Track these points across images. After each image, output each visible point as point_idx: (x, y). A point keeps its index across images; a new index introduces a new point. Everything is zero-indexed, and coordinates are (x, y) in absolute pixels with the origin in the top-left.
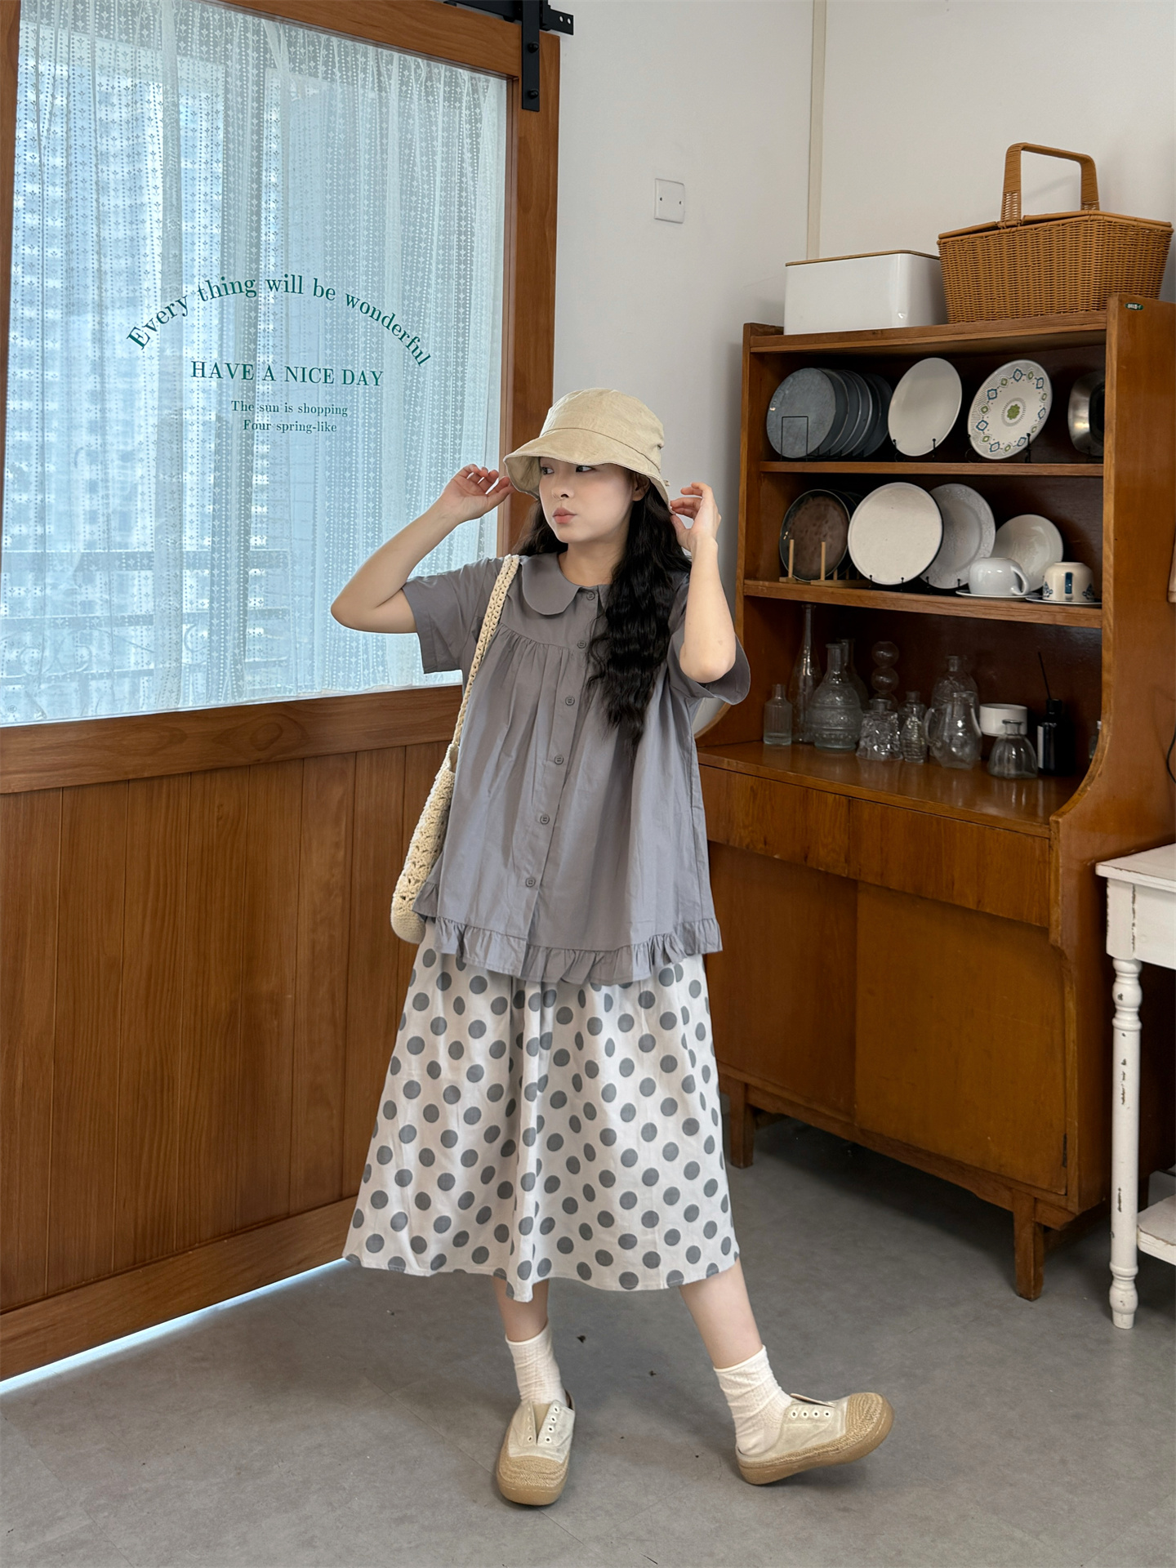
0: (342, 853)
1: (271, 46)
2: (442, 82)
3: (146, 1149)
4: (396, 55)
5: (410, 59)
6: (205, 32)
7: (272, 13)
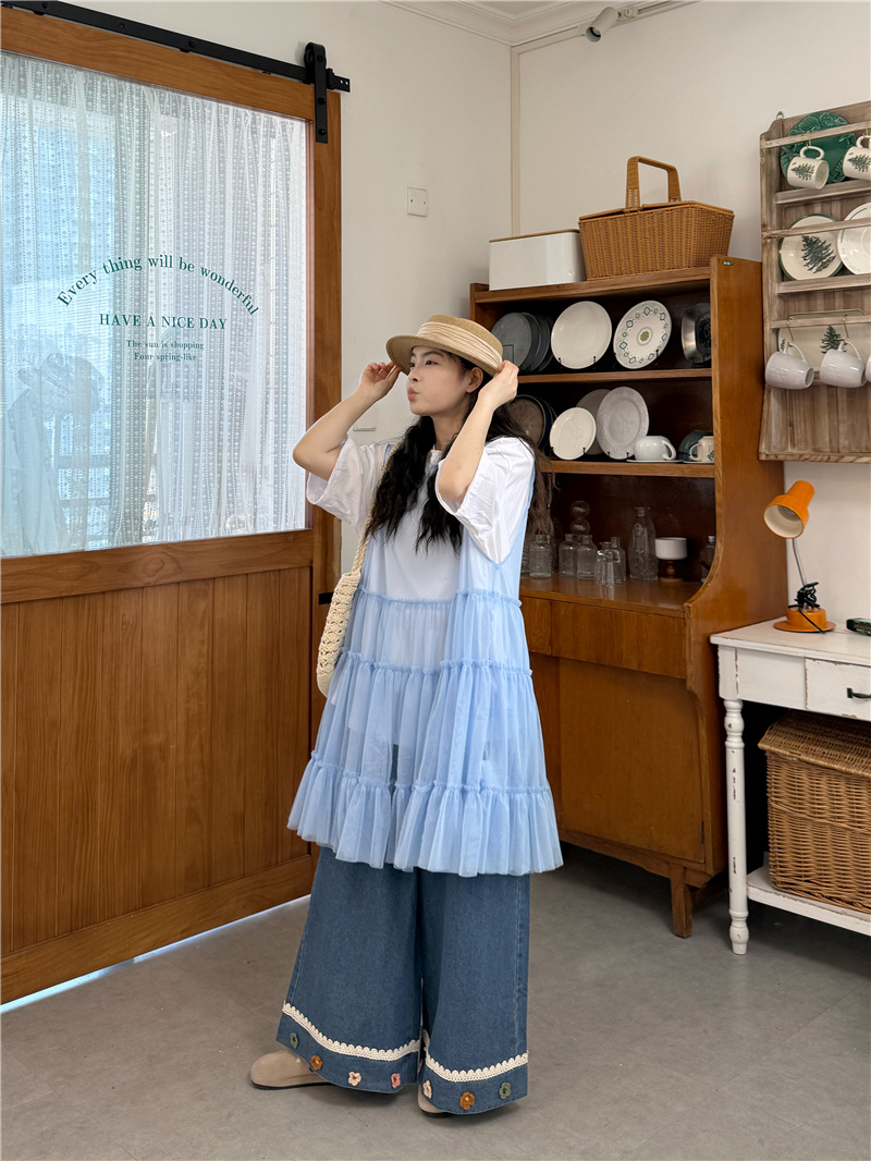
0: (206, 648)
1: (148, 103)
2: (262, 124)
3: (78, 851)
4: (231, 108)
5: (242, 111)
6: (104, 95)
7: (147, 83)
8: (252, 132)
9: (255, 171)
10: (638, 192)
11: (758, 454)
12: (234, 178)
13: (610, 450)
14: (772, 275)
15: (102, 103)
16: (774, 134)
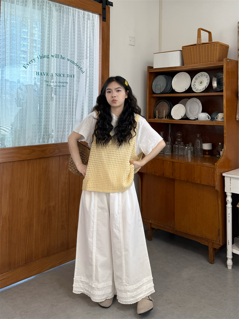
0: (68, 176)
1: (52, 6)
2: (86, 15)
4: (77, 10)
5: (80, 10)
6: (38, 3)
8: (83, 17)
9: (84, 29)
10: (201, 39)
11: (236, 118)
12: (78, 31)
13: (190, 117)
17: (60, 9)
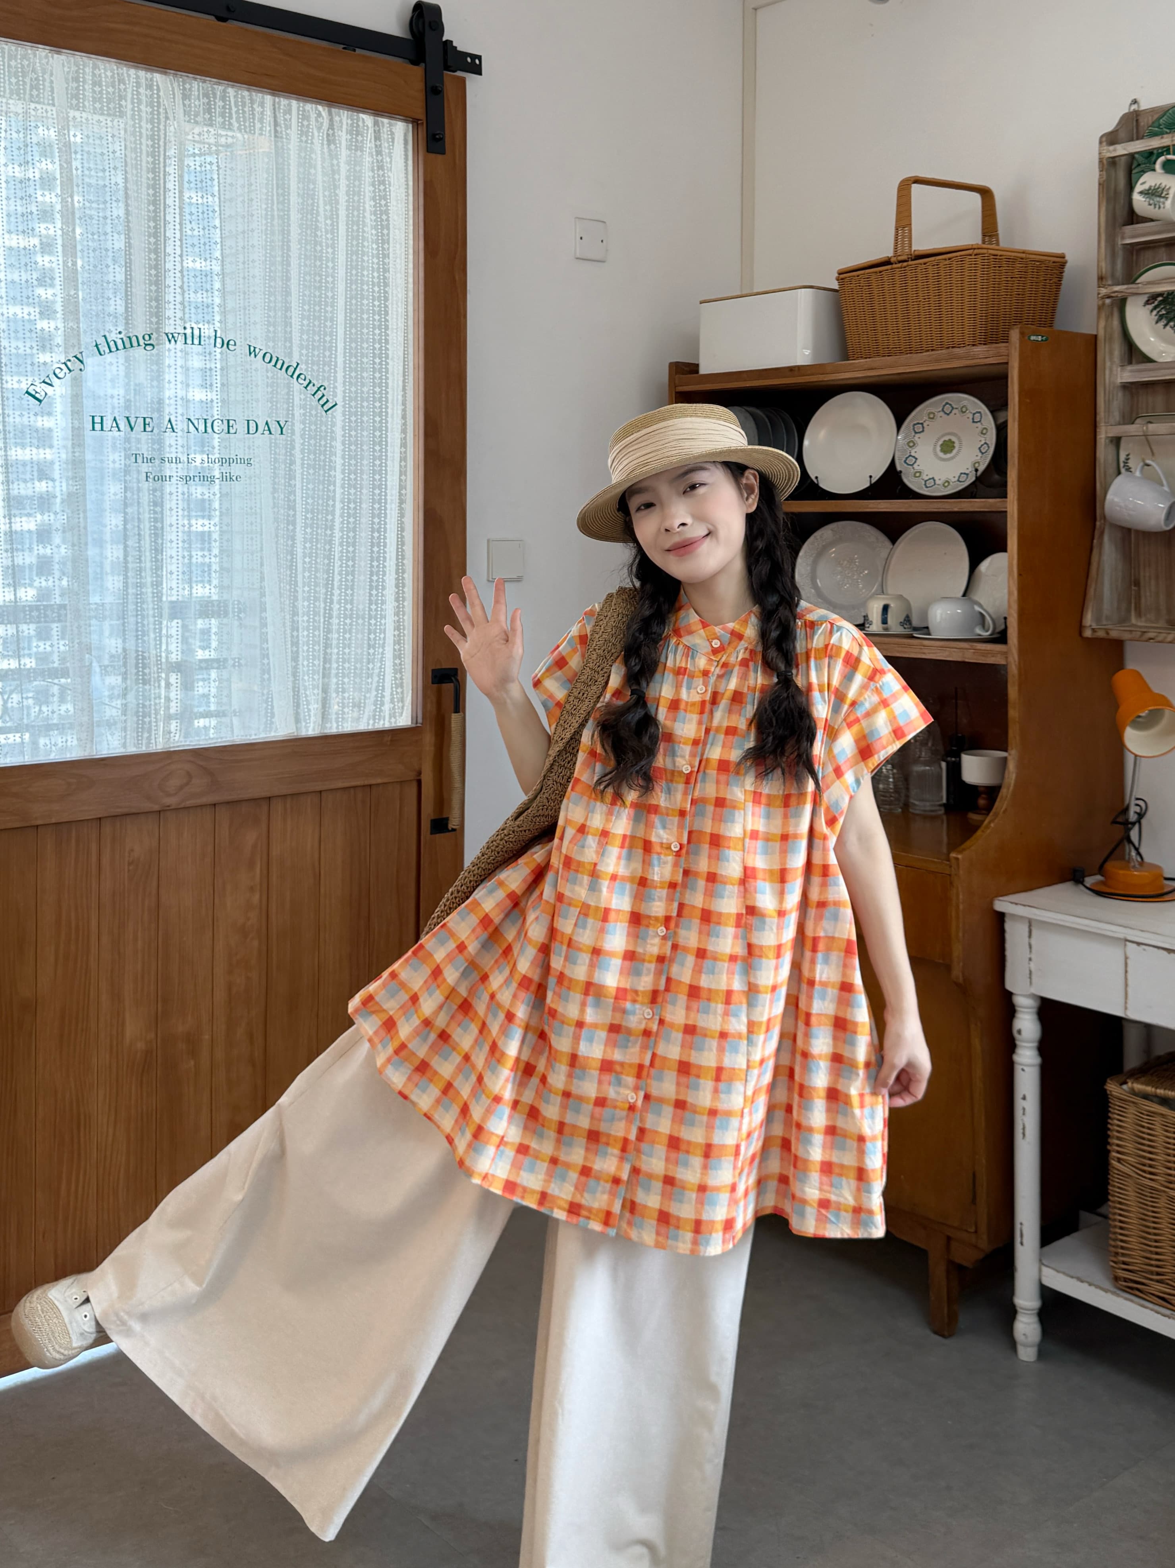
0: (257, 897)
1: (164, 99)
2: (344, 129)
4: (294, 103)
5: (313, 108)
6: (97, 89)
7: (163, 69)
8: (328, 141)
10: (910, 231)
11: (1081, 627)
14: (1111, 353)
15: (94, 100)
16: (1122, 134)
17: (209, 111)
